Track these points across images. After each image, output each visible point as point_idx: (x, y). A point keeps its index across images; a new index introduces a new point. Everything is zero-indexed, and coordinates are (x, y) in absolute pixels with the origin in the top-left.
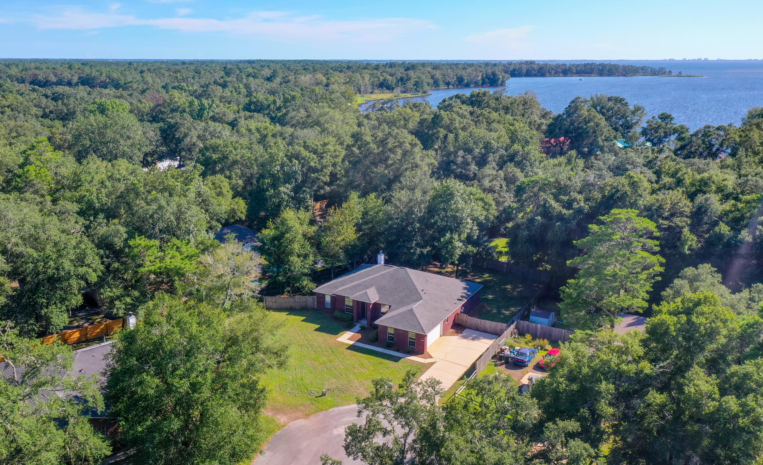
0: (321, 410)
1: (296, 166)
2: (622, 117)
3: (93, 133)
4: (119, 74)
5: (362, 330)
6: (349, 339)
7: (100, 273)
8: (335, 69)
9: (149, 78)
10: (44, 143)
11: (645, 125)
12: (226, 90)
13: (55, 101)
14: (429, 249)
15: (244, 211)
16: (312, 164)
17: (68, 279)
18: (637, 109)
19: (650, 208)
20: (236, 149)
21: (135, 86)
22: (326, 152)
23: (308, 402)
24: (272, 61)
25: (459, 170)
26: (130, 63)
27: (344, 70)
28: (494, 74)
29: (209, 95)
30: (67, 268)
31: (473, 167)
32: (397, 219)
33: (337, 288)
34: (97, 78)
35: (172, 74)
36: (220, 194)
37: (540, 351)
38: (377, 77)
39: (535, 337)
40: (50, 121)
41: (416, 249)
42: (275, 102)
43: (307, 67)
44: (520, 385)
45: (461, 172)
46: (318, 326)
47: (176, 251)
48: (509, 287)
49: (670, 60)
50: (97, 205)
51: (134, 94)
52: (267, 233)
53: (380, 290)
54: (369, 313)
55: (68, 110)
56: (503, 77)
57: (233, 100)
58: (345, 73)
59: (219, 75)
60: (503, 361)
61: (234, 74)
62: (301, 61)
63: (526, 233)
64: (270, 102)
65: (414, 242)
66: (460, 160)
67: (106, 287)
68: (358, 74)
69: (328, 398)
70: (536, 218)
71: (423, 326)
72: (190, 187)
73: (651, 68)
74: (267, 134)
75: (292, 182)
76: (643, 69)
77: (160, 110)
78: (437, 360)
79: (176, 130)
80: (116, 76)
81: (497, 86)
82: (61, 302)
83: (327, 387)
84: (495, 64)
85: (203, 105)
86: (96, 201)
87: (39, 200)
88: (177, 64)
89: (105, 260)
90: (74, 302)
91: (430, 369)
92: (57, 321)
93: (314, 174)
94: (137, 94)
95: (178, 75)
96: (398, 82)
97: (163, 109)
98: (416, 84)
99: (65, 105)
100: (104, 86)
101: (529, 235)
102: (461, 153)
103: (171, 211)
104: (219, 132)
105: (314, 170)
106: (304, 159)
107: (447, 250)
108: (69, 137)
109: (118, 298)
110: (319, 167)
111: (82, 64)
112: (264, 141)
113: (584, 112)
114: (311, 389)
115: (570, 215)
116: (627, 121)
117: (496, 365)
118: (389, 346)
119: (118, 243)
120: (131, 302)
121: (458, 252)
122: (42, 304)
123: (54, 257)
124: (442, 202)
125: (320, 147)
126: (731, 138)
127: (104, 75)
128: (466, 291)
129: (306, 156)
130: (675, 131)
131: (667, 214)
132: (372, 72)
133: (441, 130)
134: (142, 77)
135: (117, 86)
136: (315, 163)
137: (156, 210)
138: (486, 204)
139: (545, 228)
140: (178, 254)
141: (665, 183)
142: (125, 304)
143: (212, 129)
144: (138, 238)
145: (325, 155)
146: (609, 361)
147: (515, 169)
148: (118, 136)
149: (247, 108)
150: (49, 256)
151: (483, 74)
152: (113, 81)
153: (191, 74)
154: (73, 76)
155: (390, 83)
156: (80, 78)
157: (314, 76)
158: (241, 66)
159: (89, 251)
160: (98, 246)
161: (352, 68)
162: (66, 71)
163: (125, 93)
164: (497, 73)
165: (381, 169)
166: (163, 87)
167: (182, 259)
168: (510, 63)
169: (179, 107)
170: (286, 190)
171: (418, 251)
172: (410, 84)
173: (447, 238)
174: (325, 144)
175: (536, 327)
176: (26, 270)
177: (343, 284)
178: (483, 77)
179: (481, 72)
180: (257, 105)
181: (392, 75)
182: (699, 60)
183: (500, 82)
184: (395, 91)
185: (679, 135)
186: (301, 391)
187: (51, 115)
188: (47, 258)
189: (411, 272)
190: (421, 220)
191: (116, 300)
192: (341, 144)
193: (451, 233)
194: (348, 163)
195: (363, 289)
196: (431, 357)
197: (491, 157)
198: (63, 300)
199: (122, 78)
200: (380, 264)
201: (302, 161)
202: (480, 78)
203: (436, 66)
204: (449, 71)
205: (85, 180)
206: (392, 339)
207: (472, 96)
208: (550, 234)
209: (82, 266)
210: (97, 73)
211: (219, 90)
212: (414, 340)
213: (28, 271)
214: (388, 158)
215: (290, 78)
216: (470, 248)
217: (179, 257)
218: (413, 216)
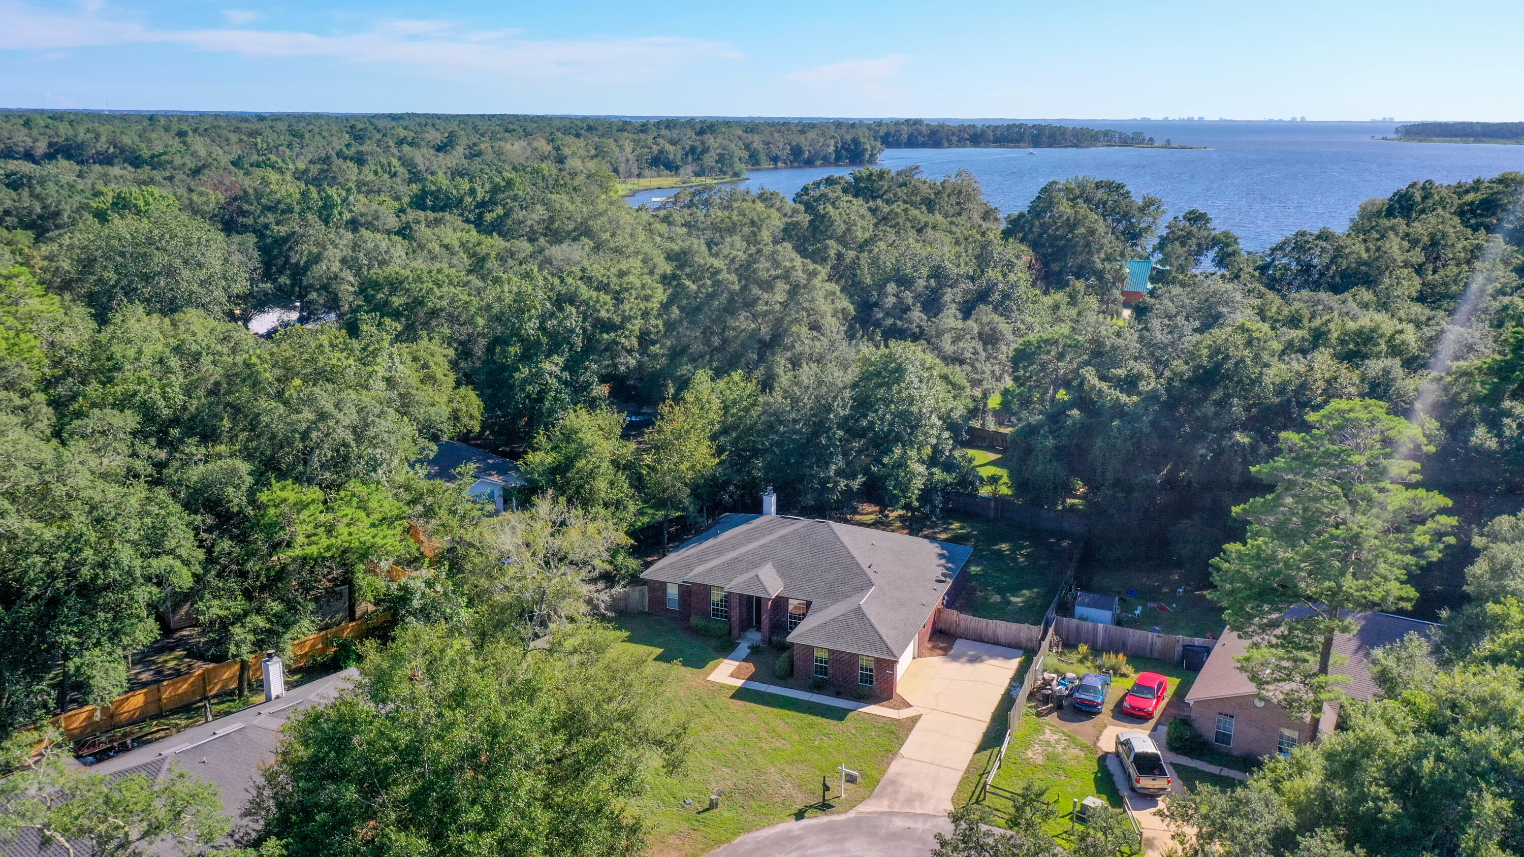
0: (719, 843)
1: (572, 318)
2: (1124, 217)
3: (122, 254)
4: (136, 138)
5: (755, 653)
6: (732, 676)
7: (198, 566)
8: (566, 131)
9: (200, 145)
10: (22, 279)
11: (1164, 232)
12: (366, 169)
13: (15, 190)
14: (860, 479)
15: (477, 414)
16: (603, 314)
17: (128, 587)
18: (1149, 203)
19: (1284, 389)
20: (439, 286)
21: (178, 161)
22: (627, 290)
23: (685, 825)
24: (438, 117)
25: (890, 321)
26: (152, 118)
27: (583, 132)
28: (856, 141)
29: (334, 178)
30: (126, 562)
31: (917, 315)
32: (795, 421)
33: (690, 567)
34: (89, 146)
35: (245, 138)
36: (429, 379)
37: (1113, 679)
38: (646, 146)
39: (1096, 651)
40: (5, 231)
41: (836, 483)
42: (472, 192)
43: (511, 127)
44: (1100, 754)
45: (894, 324)
46: (658, 651)
47: (359, 508)
48: (1004, 546)
49: (1143, 120)
50: (166, 412)
51: (178, 177)
52: (537, 459)
53: (783, 570)
54: (765, 618)
55: (44, 208)
56: (873, 148)
57: (384, 188)
58: (586, 139)
59: (340, 141)
60: (1050, 705)
61: (370, 138)
62: (494, 116)
63: (1050, 442)
64: (462, 192)
65: (833, 467)
66: (890, 301)
67: (208, 596)
68: (611, 140)
69: (723, 812)
70: (1068, 413)
71: (888, 642)
72: (376, 368)
73: (1120, 134)
74: (488, 254)
75: (563, 351)
76: (1106, 134)
77: (239, 207)
78: (922, 711)
79: (291, 248)
80: (129, 142)
81: (862, 163)
82: (110, 639)
83: (715, 787)
84: (853, 125)
85: (328, 197)
86: (161, 403)
87: (18, 402)
88: (247, 120)
89: (204, 535)
90: (140, 635)
91: (913, 732)
92: (104, 683)
93: (608, 333)
94: (184, 177)
95: (259, 140)
96: (687, 155)
97: (246, 207)
98: (721, 159)
99: (37, 197)
100: (107, 160)
101: (1056, 447)
102: (891, 288)
103: (347, 422)
104: (386, 252)
105: (607, 326)
106: (587, 305)
107: (896, 480)
108: (66, 265)
109: (239, 619)
110: (617, 320)
111: (50, 117)
112: (482, 268)
113: (1065, 208)
114: (684, 794)
115: (1136, 405)
116: (1132, 225)
117: (1039, 715)
118: (818, 687)
119: (236, 498)
120: (268, 626)
121: (918, 483)
122: (68, 647)
123: (93, 537)
124: (880, 385)
125: (614, 280)
126: (1352, 253)
127: (103, 139)
128: (943, 561)
129: (591, 298)
130: (1215, 242)
131: (1319, 399)
132: (635, 136)
133: (831, 243)
134: (185, 143)
135: (136, 161)
136: (608, 311)
137: (315, 423)
138: (954, 385)
139: (1086, 430)
140: (362, 514)
141: (1292, 340)
142: (254, 631)
143: (370, 245)
144: (276, 486)
145: (626, 295)
146: (1484, 746)
147: (996, 318)
148: (178, 262)
149: (419, 203)
150: (81, 535)
151: (836, 143)
152: (122, 151)
153: (285, 138)
154: (35, 140)
155: (671, 157)
156: (50, 145)
157: (529, 144)
158: (381, 124)
159: (172, 521)
160: (189, 506)
161: (596, 129)
162: (19, 130)
163: (158, 175)
164: (862, 140)
165: (743, 322)
166: (234, 164)
167: (373, 525)
168: (879, 123)
169: (279, 202)
170: (554, 368)
171: (843, 483)
172: (710, 159)
173: (896, 456)
174: (621, 274)
175: (1095, 629)
176: (26, 572)
177: (703, 558)
178: (836, 147)
179: (832, 137)
180: (437, 198)
181: (673, 143)
182: (1190, 120)
183: (867, 157)
184: (682, 171)
185: (1222, 249)
186: (663, 801)
187: (7, 218)
188: (76, 540)
189: (840, 528)
190: (843, 423)
191: (233, 624)
192: (651, 273)
193: (904, 446)
194: (677, 312)
195: (747, 570)
196: (909, 705)
197: (948, 295)
198: (115, 635)
199: (144, 145)
200: (769, 513)
201: (582, 308)
202: (832, 149)
203: (751, 127)
204: (776, 135)
205: (124, 357)
206: (822, 671)
207: (857, 179)
208: (1099, 442)
209: (158, 555)
210: (88, 135)
211: (351, 171)
212: (871, 670)
213: (32, 574)
214: (756, 300)
215: (482, 146)
216: (939, 474)
217: (367, 522)
218: (831, 416)
